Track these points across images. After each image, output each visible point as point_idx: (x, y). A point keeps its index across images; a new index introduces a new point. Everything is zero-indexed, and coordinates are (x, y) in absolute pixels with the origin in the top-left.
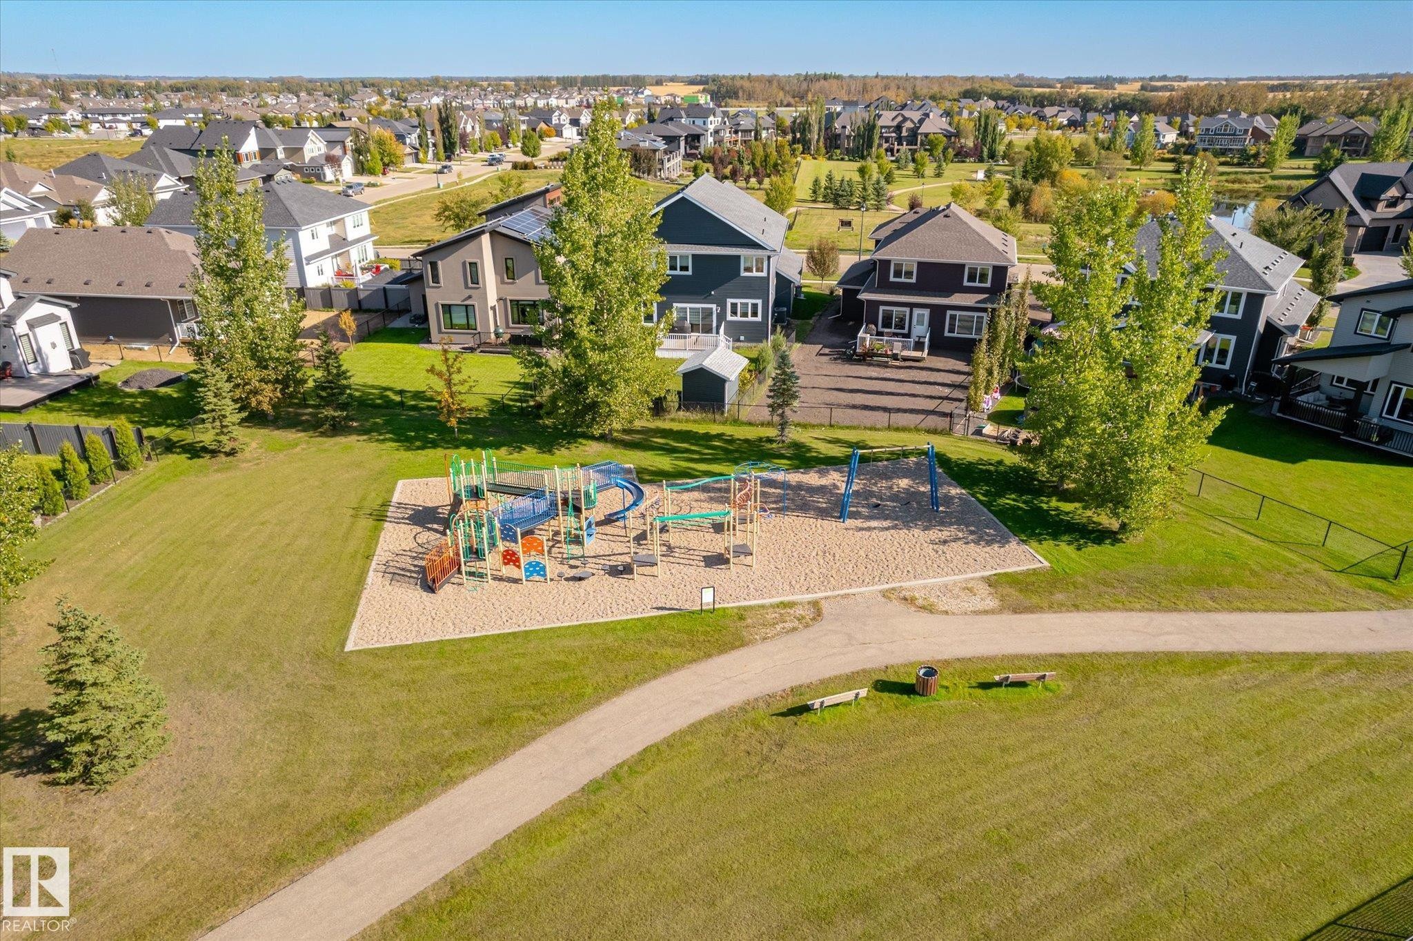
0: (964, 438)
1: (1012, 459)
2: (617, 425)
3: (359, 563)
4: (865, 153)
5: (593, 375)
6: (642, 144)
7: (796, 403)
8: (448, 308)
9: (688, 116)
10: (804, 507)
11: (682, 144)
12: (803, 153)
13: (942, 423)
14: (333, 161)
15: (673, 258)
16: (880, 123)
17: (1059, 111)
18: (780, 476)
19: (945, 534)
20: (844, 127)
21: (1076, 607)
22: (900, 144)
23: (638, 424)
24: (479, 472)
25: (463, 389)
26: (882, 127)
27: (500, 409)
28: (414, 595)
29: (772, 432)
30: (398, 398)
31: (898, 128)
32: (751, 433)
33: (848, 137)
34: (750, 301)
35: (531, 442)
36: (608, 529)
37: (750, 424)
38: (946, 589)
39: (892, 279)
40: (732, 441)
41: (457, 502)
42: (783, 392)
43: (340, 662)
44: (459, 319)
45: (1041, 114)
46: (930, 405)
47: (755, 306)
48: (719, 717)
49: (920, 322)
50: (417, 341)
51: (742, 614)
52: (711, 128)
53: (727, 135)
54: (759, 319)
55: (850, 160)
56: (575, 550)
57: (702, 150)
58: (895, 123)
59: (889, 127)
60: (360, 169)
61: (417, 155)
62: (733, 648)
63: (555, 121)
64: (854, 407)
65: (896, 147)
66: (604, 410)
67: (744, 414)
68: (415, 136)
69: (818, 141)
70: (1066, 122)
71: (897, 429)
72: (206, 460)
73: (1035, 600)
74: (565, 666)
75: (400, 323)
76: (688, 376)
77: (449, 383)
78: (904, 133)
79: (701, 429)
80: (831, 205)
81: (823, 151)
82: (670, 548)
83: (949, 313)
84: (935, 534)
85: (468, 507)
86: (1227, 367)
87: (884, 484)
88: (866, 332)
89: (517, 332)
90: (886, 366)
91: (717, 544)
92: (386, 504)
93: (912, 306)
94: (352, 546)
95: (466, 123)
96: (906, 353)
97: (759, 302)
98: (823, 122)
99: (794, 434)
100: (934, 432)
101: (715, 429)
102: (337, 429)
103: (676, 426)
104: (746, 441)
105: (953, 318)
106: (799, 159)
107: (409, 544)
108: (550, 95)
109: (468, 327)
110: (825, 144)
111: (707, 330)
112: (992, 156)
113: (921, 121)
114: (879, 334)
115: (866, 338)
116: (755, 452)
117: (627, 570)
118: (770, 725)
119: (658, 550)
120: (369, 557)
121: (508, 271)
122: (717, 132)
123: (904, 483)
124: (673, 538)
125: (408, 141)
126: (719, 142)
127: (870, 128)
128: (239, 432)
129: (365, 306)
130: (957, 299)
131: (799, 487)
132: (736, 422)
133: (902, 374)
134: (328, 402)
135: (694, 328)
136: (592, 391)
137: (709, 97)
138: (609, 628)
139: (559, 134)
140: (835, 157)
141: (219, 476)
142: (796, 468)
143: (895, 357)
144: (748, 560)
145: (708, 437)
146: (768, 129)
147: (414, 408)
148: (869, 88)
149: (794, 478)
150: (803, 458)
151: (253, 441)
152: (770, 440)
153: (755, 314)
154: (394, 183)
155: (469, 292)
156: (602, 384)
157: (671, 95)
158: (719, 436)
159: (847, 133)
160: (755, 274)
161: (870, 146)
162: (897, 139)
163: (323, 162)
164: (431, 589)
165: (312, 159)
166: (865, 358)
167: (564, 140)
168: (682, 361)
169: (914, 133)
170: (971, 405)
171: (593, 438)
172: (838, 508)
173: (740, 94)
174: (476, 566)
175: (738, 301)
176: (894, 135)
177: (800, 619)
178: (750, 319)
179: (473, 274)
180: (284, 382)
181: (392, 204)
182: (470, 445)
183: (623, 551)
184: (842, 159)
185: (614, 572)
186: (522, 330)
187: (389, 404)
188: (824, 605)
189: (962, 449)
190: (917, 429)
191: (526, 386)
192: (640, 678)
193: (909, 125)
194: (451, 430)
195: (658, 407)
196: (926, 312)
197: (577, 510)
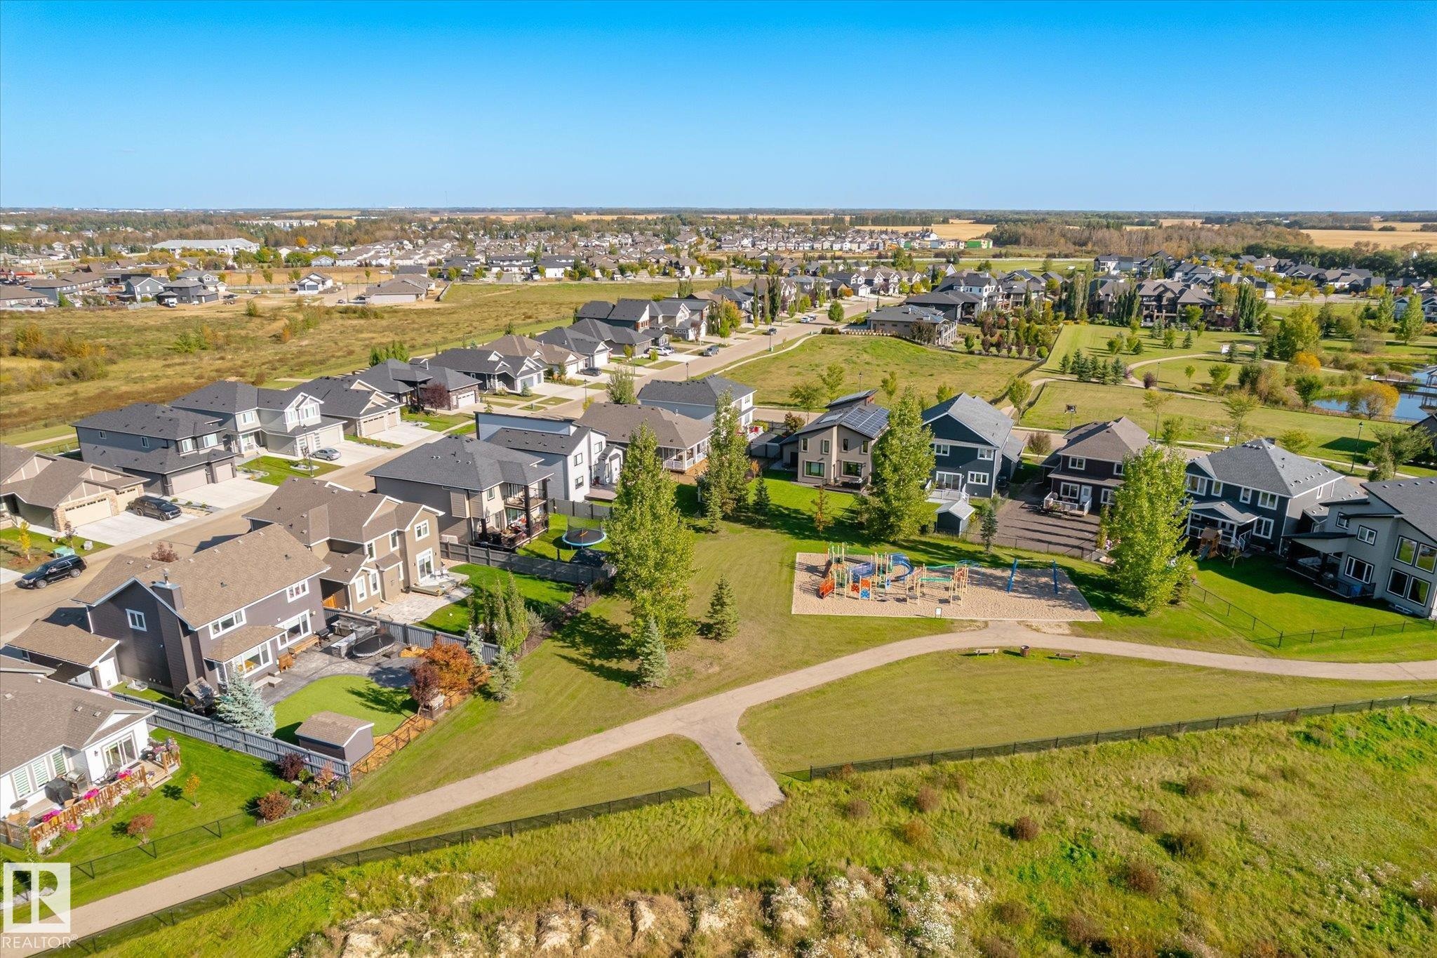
0: (1089, 562)
1: (1102, 572)
2: (901, 537)
3: (788, 584)
4: (1125, 319)
5: (894, 512)
6: (925, 319)
7: (996, 535)
8: (809, 464)
9: (967, 284)
10: (990, 585)
11: (959, 310)
12: (1066, 318)
13: (1077, 552)
14: (696, 325)
15: (939, 447)
16: (1142, 292)
17: (1343, 274)
18: (983, 570)
19: (1058, 602)
20: (1108, 295)
21: (1107, 638)
22: (1160, 311)
23: (912, 538)
24: (841, 552)
25: (827, 512)
26: (1143, 296)
27: (839, 523)
28: (815, 599)
29: (982, 549)
30: (786, 512)
31: (1159, 298)
32: (971, 548)
33: (1111, 304)
34: (982, 474)
35: (857, 542)
36: (896, 584)
37: (972, 543)
38: (1048, 624)
39: (1070, 467)
40: (961, 551)
41: (829, 564)
42: (989, 529)
43: (792, 617)
44: (815, 469)
45: (1321, 277)
46: (1077, 543)
47: (984, 477)
48: (938, 652)
49: (1086, 494)
50: (789, 480)
51: (952, 622)
52: (985, 295)
53: (999, 300)
54: (987, 484)
55: (1110, 325)
56: (881, 590)
57: (976, 314)
58: (1156, 293)
59: (1150, 296)
60: (712, 330)
61: (749, 317)
62: (947, 632)
63: (853, 281)
64: (1033, 540)
65: (1156, 314)
66: (896, 529)
67: (969, 538)
68: (748, 302)
69: (1083, 305)
70: (1347, 286)
71: (1052, 554)
72: (703, 534)
73: (1089, 633)
74: (878, 630)
75: (776, 467)
76: (941, 516)
77: (820, 509)
78: (1164, 302)
79: (945, 543)
80: (1075, 377)
81: (1086, 315)
82: (924, 594)
83: (1104, 490)
84: (1051, 603)
85: (833, 568)
86: (1269, 537)
87: (1034, 579)
88: (1051, 497)
89: (846, 480)
90: (1059, 518)
91: (945, 595)
92: (794, 562)
93: (1081, 484)
94: (784, 578)
95: (785, 289)
96: (1073, 512)
97: (988, 474)
98: (1088, 292)
99: (993, 551)
100: (1072, 557)
101: (952, 544)
102: (761, 525)
103: (932, 541)
104: (968, 552)
105: (1106, 493)
106: (1061, 325)
107: (808, 580)
108: (844, 238)
109: (819, 474)
110: (1088, 310)
111: (956, 488)
112: (1249, 325)
113: (1182, 292)
114: (1060, 499)
115: (1050, 500)
116: (973, 557)
117: (904, 600)
118: (958, 658)
119: (919, 594)
120: (792, 582)
121: (845, 446)
122: (990, 297)
123: (1044, 580)
124: (925, 590)
125: (743, 306)
126: (992, 306)
127: (1131, 299)
128: (719, 522)
129: (753, 454)
130: (1109, 482)
131: (991, 576)
132: (964, 541)
133: (1067, 524)
134: (757, 511)
135: (948, 486)
136: (892, 520)
137: (991, 243)
138: (896, 619)
139: (856, 293)
140: (1097, 321)
141: (712, 542)
142: (990, 567)
143: (1065, 513)
144: (959, 602)
145: (948, 548)
146: (1038, 292)
147: (795, 518)
148: (1150, 239)
149: (989, 571)
150: (996, 562)
151: (723, 526)
152: (980, 552)
153: (984, 481)
154: (737, 343)
155: (821, 456)
156: (897, 516)
157: (955, 240)
158: (954, 548)
159: (1110, 300)
160: (986, 458)
161: (1130, 313)
162: (1156, 307)
163: (689, 326)
164: (821, 597)
165: (681, 323)
166: (1048, 512)
167: (859, 299)
168: (939, 505)
169: (1173, 303)
170: (1098, 545)
171: (888, 542)
172: (1007, 586)
173: (1022, 240)
174: (840, 590)
175: (975, 473)
176: (1154, 303)
177: (978, 627)
178: (981, 483)
179: (826, 446)
180: (738, 500)
181: (741, 367)
182: (827, 539)
183: (902, 593)
184: (1103, 324)
185: (898, 600)
186: (847, 478)
187: (782, 514)
188: (990, 623)
189: (1084, 567)
190: (1063, 555)
191: (853, 512)
192: (908, 637)
193: (1169, 295)
194: (818, 531)
195: (923, 530)
196: (1090, 488)
197: (884, 572)
